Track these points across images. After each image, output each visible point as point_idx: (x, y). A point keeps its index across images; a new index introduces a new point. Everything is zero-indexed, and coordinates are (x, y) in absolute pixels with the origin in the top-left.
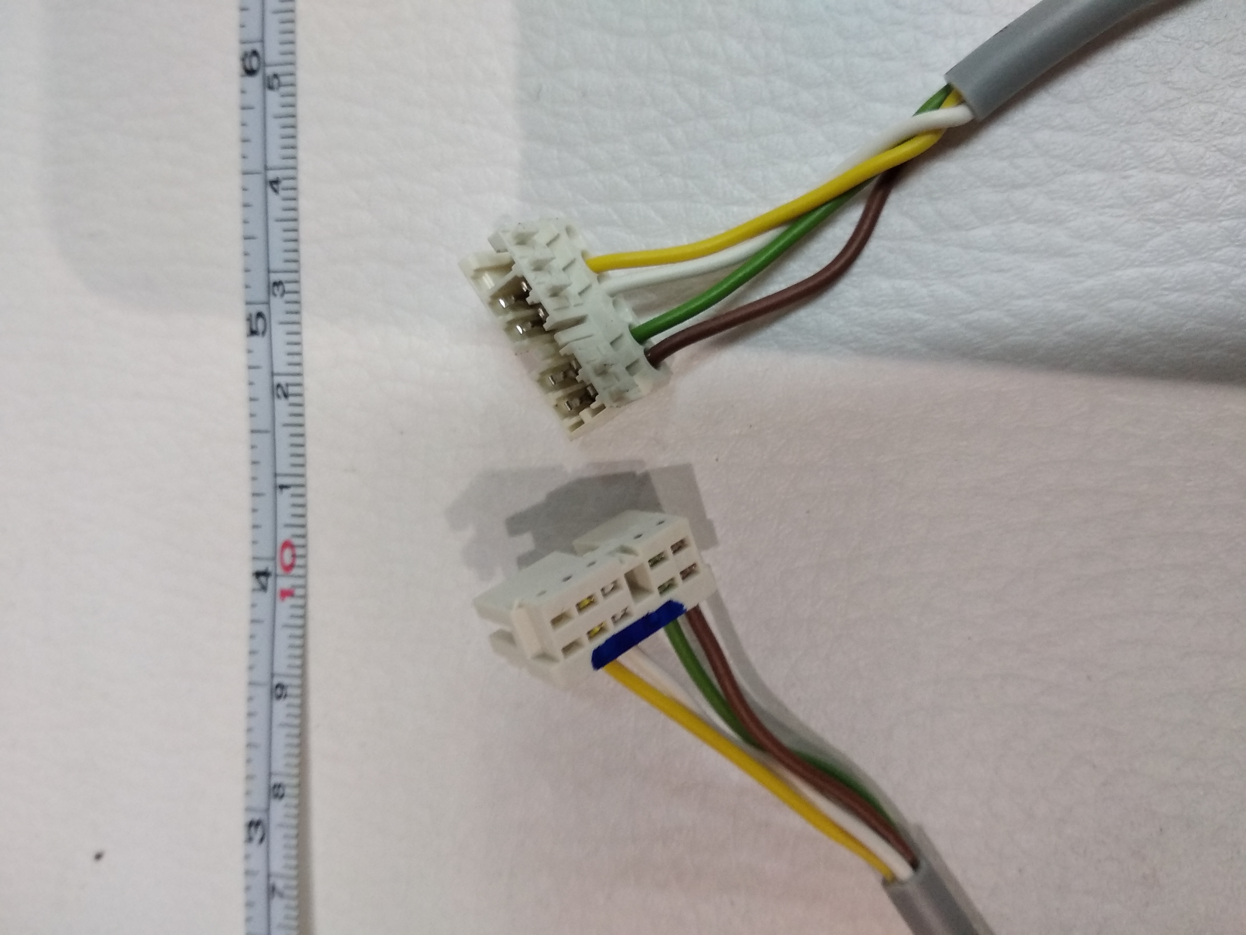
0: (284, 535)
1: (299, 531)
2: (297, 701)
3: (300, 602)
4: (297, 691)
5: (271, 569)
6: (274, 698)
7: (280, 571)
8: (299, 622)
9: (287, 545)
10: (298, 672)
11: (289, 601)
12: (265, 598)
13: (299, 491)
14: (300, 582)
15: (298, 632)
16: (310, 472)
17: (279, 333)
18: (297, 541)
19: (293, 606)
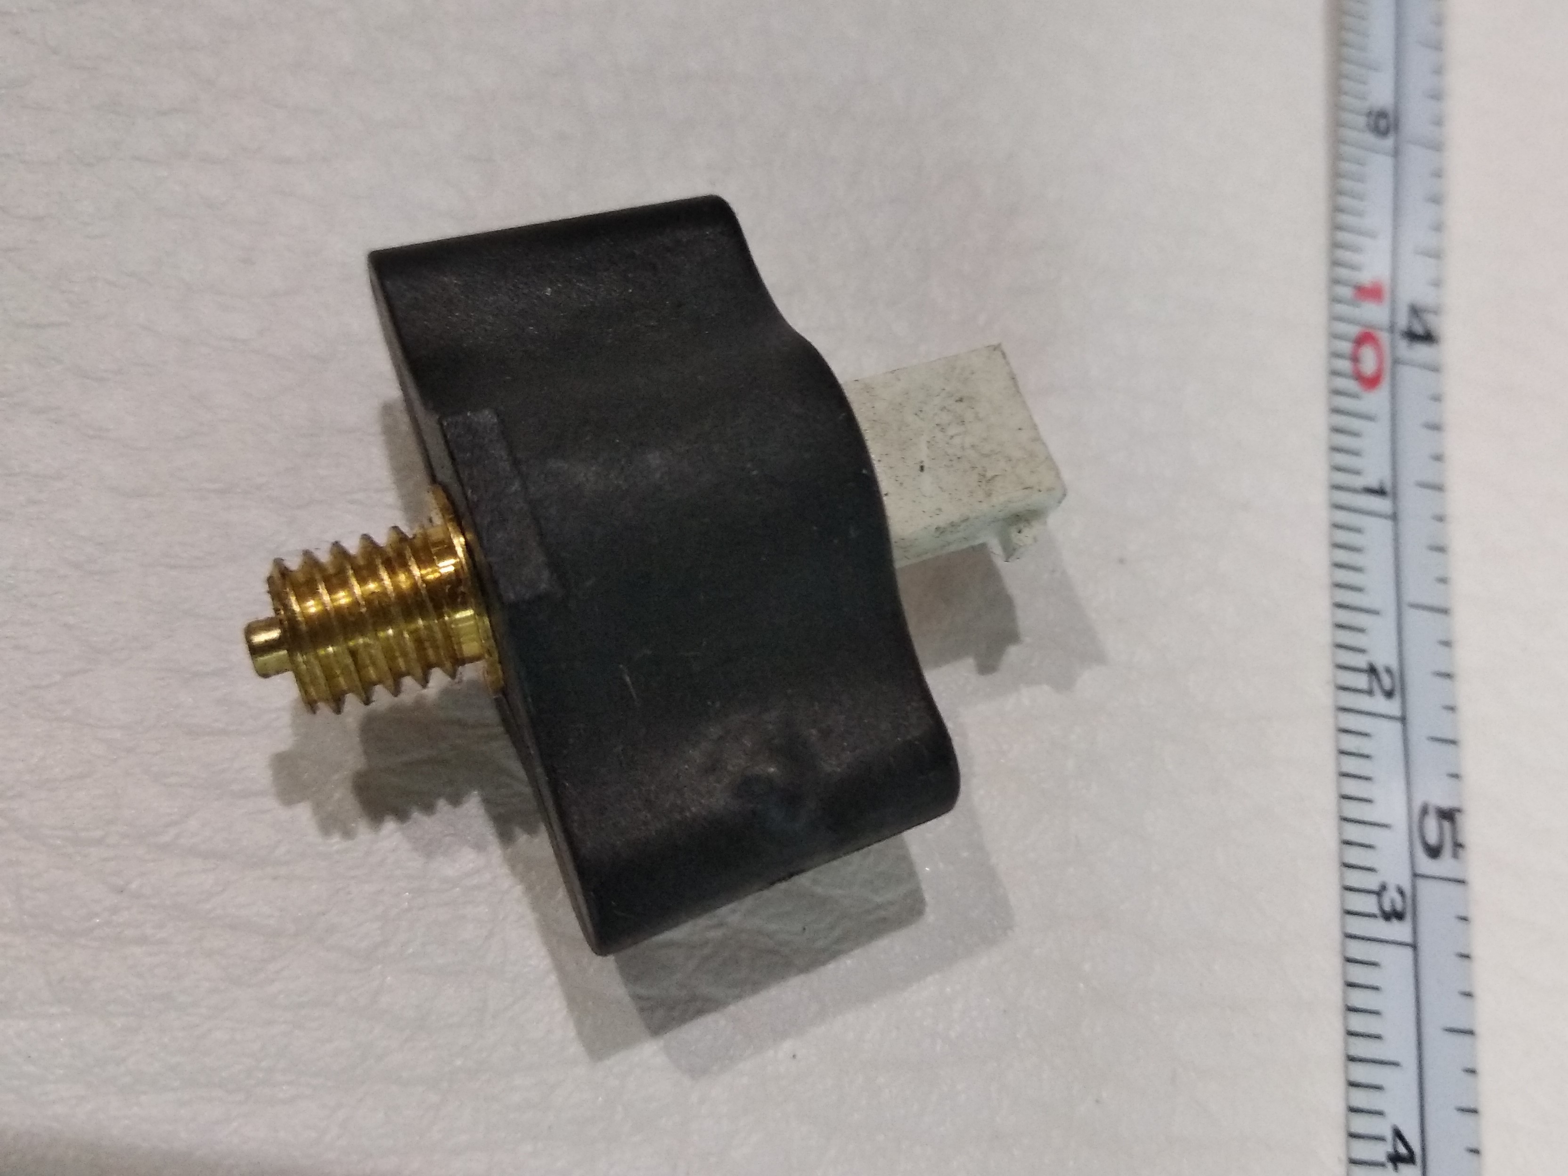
1: (1344, 402)
3: (1343, 273)
7: (1384, 337)
9: (1371, 382)
11: (1365, 278)
13: (1342, 478)
14: (1343, 309)
16: (1322, 515)
18: (1351, 385)
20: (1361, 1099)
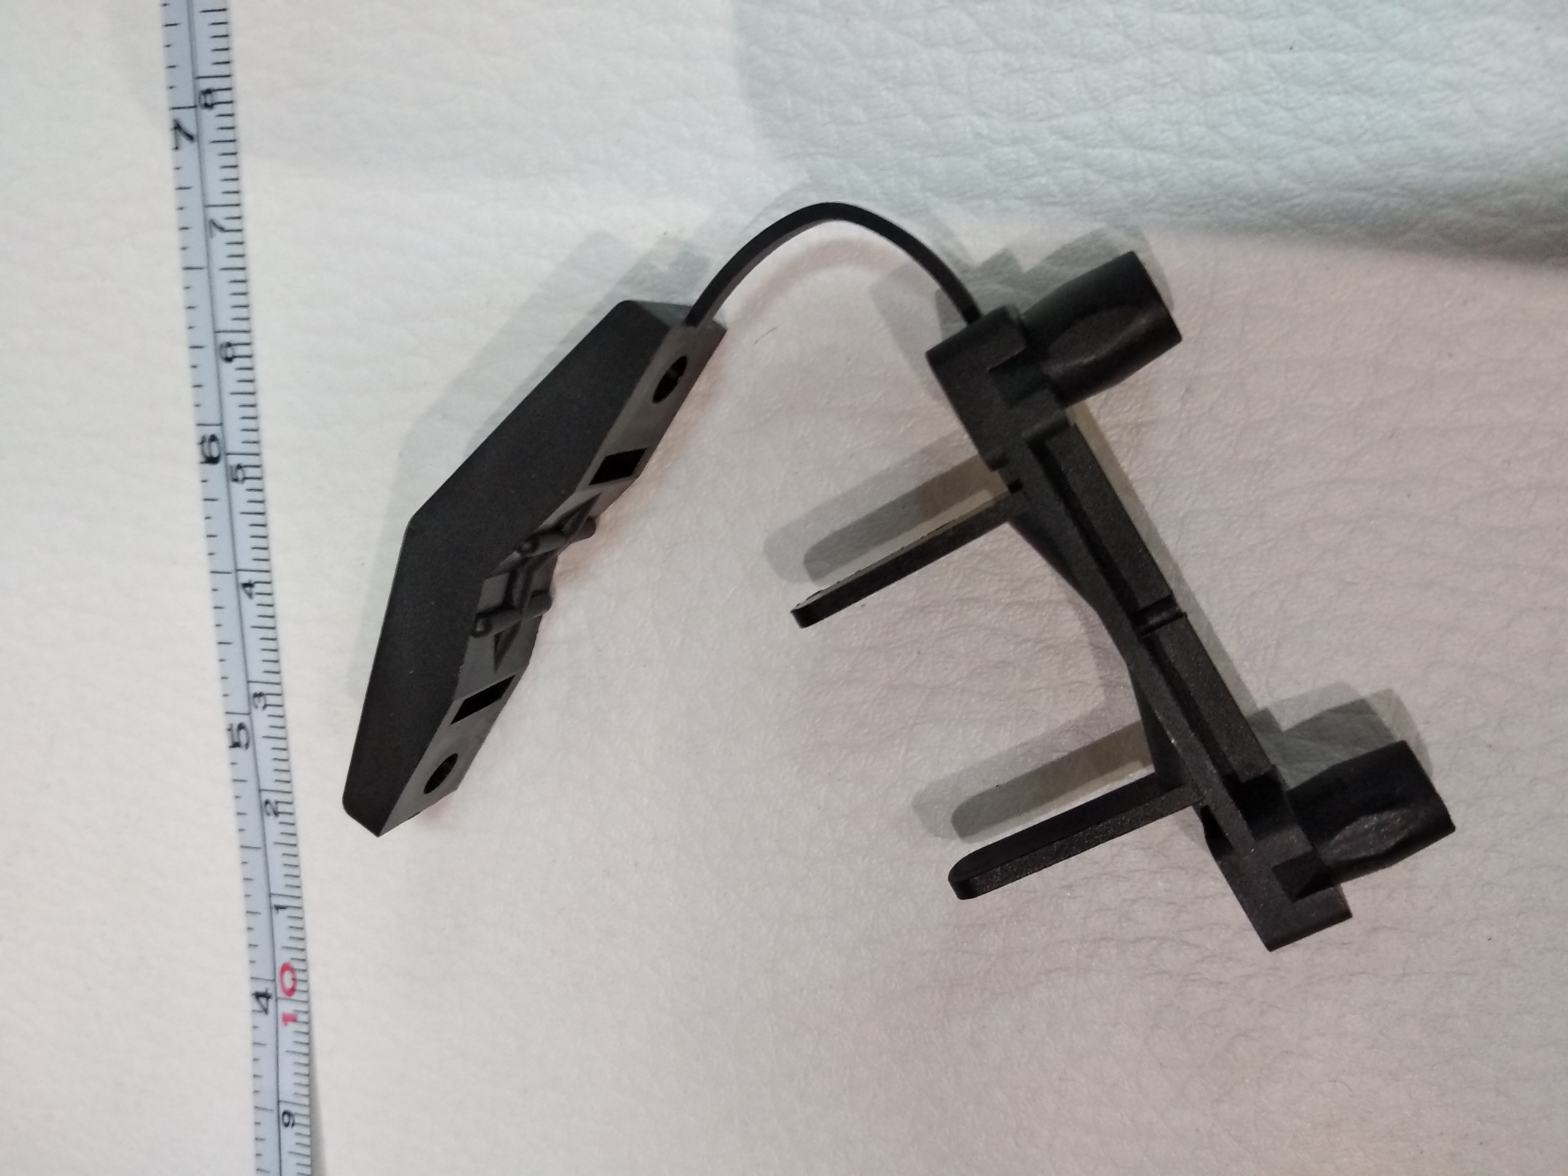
0: (283, 957)
2: (307, 1131)
4: (306, 1121)
5: (270, 991)
6: (282, 1127)
8: (305, 1049)
10: (306, 1101)
12: (267, 1022)
15: (305, 1060)
17: (264, 747)
19: (297, 1032)
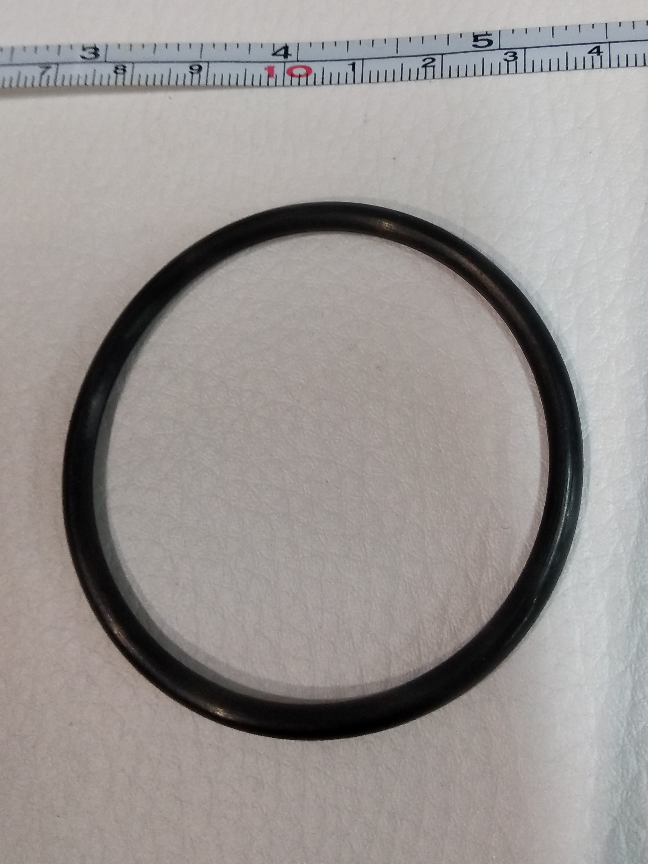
0: (316, 68)
1: (319, 81)
2: (187, 82)
3: (264, 82)
4: (196, 82)
5: (290, 58)
6: (190, 64)
7: (288, 66)
8: (249, 82)
9: (309, 71)
10: (210, 82)
11: (265, 74)
12: (267, 54)
13: (350, 80)
14: (280, 82)
15: (241, 82)
16: (365, 87)
17: (476, 58)
18: (311, 78)
19: (261, 77)
20: (580, 65)
